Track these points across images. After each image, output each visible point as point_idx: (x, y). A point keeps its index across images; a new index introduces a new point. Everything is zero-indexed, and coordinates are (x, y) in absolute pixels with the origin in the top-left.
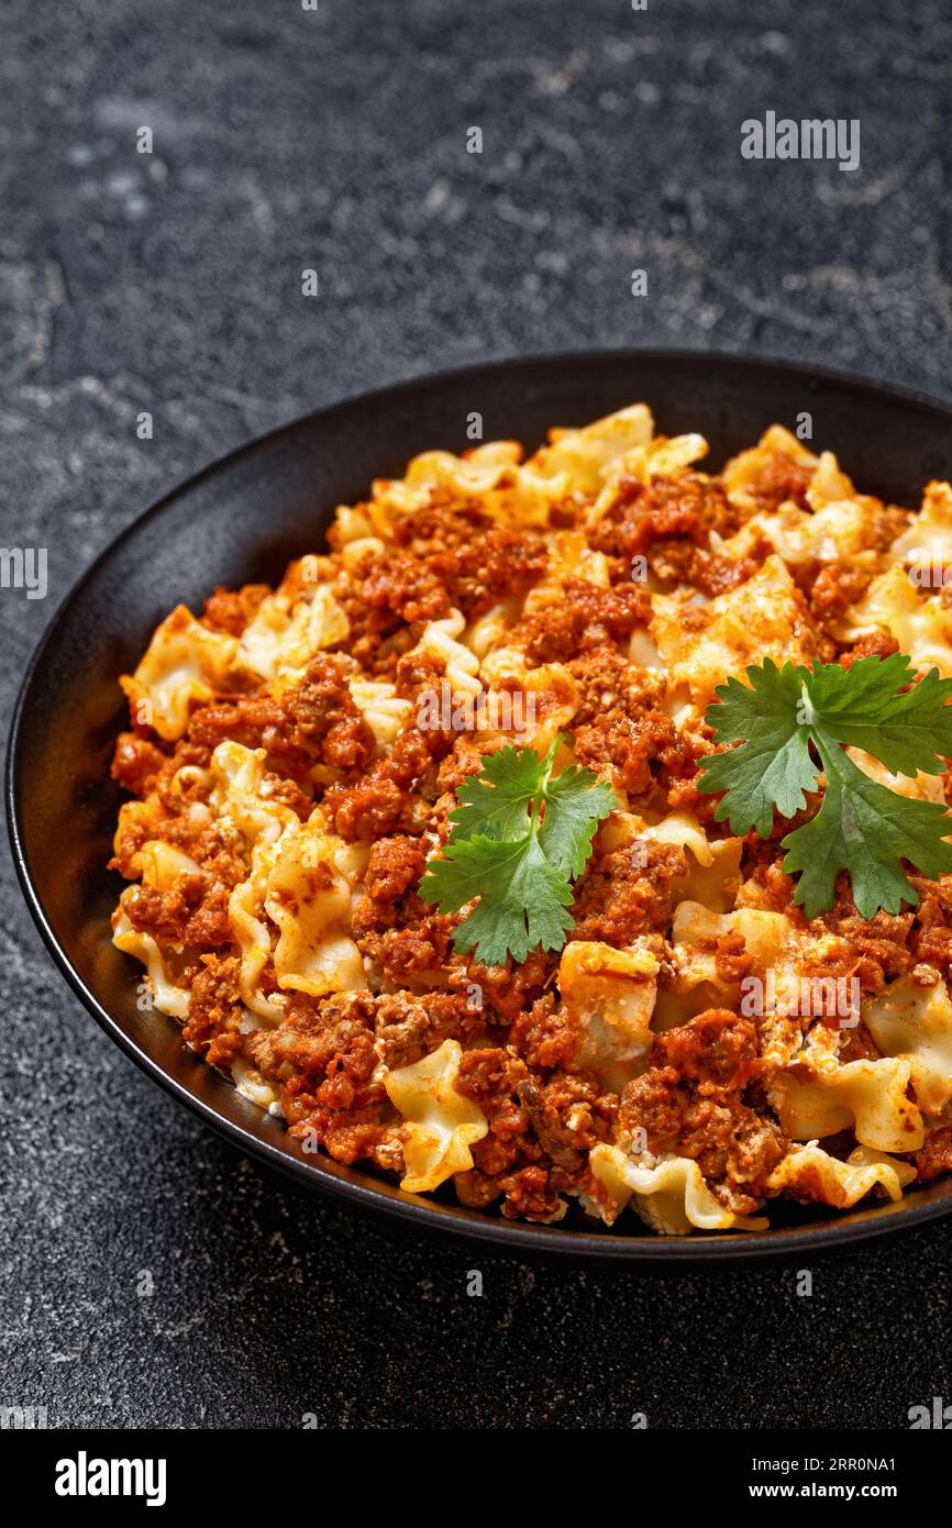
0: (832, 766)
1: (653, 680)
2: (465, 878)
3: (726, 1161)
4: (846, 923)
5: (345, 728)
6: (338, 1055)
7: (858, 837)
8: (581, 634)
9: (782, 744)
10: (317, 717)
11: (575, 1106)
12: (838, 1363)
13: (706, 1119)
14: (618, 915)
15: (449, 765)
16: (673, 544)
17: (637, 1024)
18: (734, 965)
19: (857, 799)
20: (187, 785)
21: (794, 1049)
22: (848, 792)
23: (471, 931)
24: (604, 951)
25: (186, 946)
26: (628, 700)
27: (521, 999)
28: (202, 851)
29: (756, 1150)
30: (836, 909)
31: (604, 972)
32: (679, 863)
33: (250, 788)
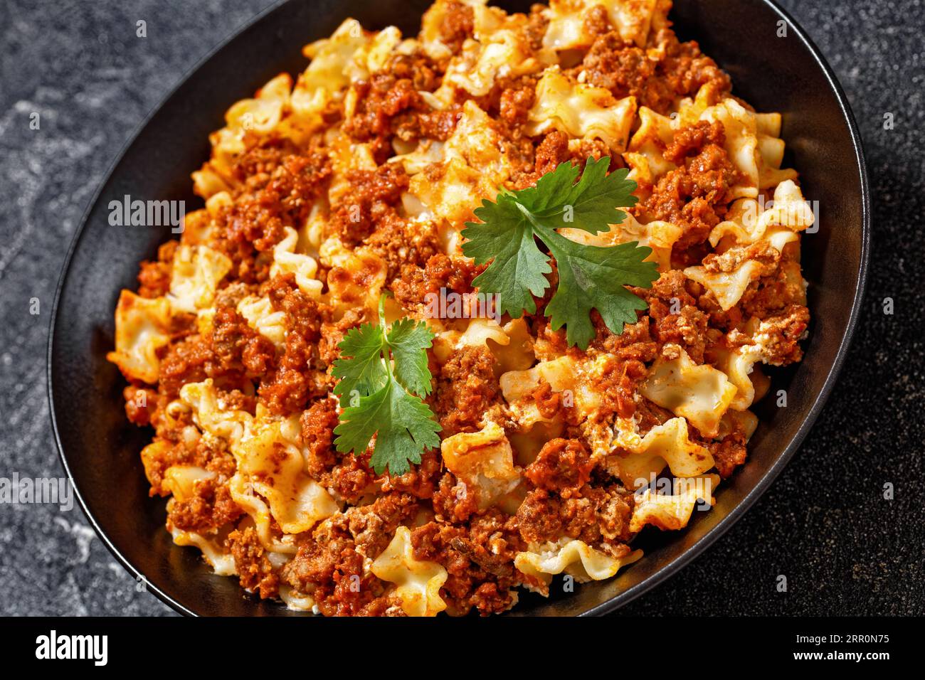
0: (555, 246)
1: (425, 227)
2: (361, 427)
3: (599, 529)
4: (607, 343)
5: (251, 349)
6: (337, 566)
7: (591, 284)
8: (370, 213)
9: (518, 247)
10: (230, 348)
11: (492, 538)
12: (730, 588)
13: (575, 512)
14: (465, 406)
15: (323, 346)
16: (403, 117)
17: (506, 472)
18: (549, 407)
19: (580, 261)
20: (176, 416)
21: (609, 440)
22: (572, 259)
23: (380, 457)
24: (465, 438)
25: (218, 529)
26: (415, 247)
27: (430, 485)
28: (202, 460)
29: (614, 515)
30: (598, 336)
31: (472, 449)
32: (487, 357)
33: (211, 409)
